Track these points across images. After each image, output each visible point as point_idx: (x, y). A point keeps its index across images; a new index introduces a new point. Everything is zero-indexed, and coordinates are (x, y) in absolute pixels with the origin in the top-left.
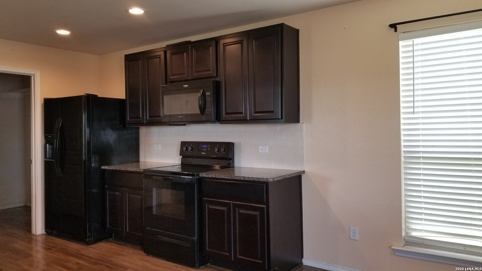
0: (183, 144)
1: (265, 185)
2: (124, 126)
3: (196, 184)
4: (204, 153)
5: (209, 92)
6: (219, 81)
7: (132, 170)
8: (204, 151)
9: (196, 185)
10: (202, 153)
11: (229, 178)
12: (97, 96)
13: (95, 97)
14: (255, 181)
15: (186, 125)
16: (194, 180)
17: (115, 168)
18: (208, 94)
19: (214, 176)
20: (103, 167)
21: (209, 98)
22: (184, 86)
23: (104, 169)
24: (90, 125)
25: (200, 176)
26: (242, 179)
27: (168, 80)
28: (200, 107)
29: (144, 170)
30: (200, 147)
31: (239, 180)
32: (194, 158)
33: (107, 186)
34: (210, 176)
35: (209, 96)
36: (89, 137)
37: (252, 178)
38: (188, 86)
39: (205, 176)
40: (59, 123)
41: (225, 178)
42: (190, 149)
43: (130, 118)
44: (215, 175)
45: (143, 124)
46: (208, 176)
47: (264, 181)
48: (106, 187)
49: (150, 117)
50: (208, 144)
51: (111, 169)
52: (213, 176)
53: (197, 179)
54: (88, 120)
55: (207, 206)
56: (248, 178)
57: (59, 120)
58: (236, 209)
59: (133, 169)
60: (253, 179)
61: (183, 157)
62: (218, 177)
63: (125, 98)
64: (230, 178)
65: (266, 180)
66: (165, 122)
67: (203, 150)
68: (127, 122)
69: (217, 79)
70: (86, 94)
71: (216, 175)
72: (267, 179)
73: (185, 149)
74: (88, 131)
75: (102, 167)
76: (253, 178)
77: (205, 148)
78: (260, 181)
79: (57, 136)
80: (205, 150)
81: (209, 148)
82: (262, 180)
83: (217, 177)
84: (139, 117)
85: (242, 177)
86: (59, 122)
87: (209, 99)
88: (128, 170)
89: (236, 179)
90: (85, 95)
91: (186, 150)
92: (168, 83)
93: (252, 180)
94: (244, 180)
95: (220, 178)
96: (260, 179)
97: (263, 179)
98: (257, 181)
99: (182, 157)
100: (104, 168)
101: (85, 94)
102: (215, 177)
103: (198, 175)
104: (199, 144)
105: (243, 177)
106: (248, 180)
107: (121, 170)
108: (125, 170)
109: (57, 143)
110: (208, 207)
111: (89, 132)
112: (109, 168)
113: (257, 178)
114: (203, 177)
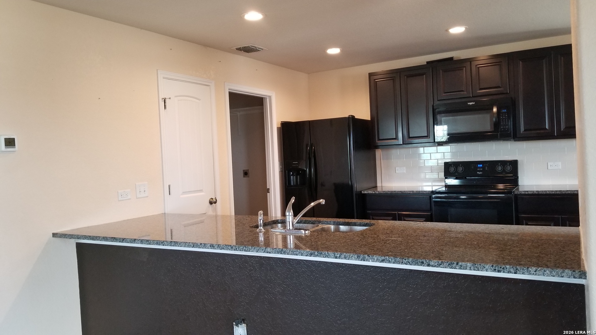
0: (449, 164)
4: (480, 173)
8: (480, 171)
10: (478, 173)
12: (355, 117)
21: (505, 115)
22: (469, 103)
25: (516, 193)
38: (474, 103)
39: (523, 193)
43: (379, 140)
46: (527, 193)
48: (368, 212)
49: (409, 138)
55: (524, 222)
58: (567, 223)
67: (478, 169)
69: (510, 95)
80: (482, 169)
81: (487, 167)
84: (394, 139)
91: (453, 171)
114: (520, 194)
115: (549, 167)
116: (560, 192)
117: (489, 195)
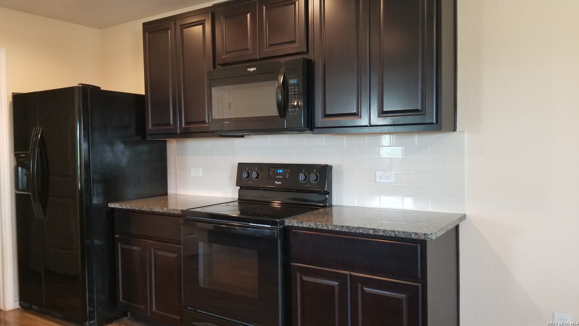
0: (242, 167)
1: (419, 246)
2: (144, 137)
3: (280, 238)
4: (279, 183)
5: (295, 78)
6: (311, 60)
7: (161, 211)
8: (278, 180)
9: (279, 241)
10: (276, 182)
11: (344, 231)
12: (100, 88)
13: (95, 90)
14: (399, 237)
15: (244, 137)
16: (277, 232)
17: (132, 207)
18: (292, 81)
19: (313, 225)
20: (111, 205)
21: (295, 89)
22: (249, 69)
23: (112, 208)
24: (87, 136)
25: (286, 225)
26: (371, 232)
27: (218, 61)
28: (279, 106)
29: (182, 211)
30: (270, 173)
31: (365, 234)
32: (261, 190)
33: (118, 236)
34: (305, 225)
35: (294, 85)
36: (87, 156)
37: (392, 231)
38: (255, 69)
39: (296, 225)
40: (37, 134)
41: (335, 229)
42: (254, 175)
43: (153, 125)
44: (316, 224)
45: (174, 135)
46: (301, 226)
47: (420, 238)
48: (116, 237)
49: (187, 123)
50: (286, 168)
51: (124, 208)
52: (311, 226)
53: (280, 229)
54: (86, 129)
55: (298, 276)
56: (384, 231)
57: (36, 129)
58: (358, 286)
59: (163, 209)
60: (395, 234)
61: (241, 188)
62: (322, 228)
63: (143, 93)
64: (347, 230)
65: (423, 237)
66: (214, 132)
67: (277, 177)
68: (147, 133)
69: (309, 57)
70: (81, 84)
71: (318, 223)
72: (425, 234)
73: (245, 175)
74: (85, 146)
75: (109, 204)
76: (394, 231)
77: (280, 174)
78: (409, 239)
79: (34, 154)
80: (281, 177)
81: (287, 174)
82: (413, 236)
83: (320, 227)
84: (169, 124)
85: (370, 229)
86: (37, 131)
87: (294, 91)
88: (153, 210)
89: (358, 232)
90: (80, 86)
91: (247, 177)
92: (218, 67)
93: (394, 236)
94: (376, 235)
95: (326, 230)
96: (410, 234)
97: (416, 234)
98: (403, 237)
99: (239, 188)
100: (114, 207)
101: (79, 84)
102: (314, 227)
103: (283, 223)
104: (270, 168)
105: (374, 229)
106: (384, 235)
107: (142, 210)
108: (149, 210)
109: (33, 165)
110: (301, 278)
111: (87, 147)
112: (121, 207)
113: (404, 233)
114: (292, 226)
115: (378, 180)
116: (348, 229)
117: (250, 224)
